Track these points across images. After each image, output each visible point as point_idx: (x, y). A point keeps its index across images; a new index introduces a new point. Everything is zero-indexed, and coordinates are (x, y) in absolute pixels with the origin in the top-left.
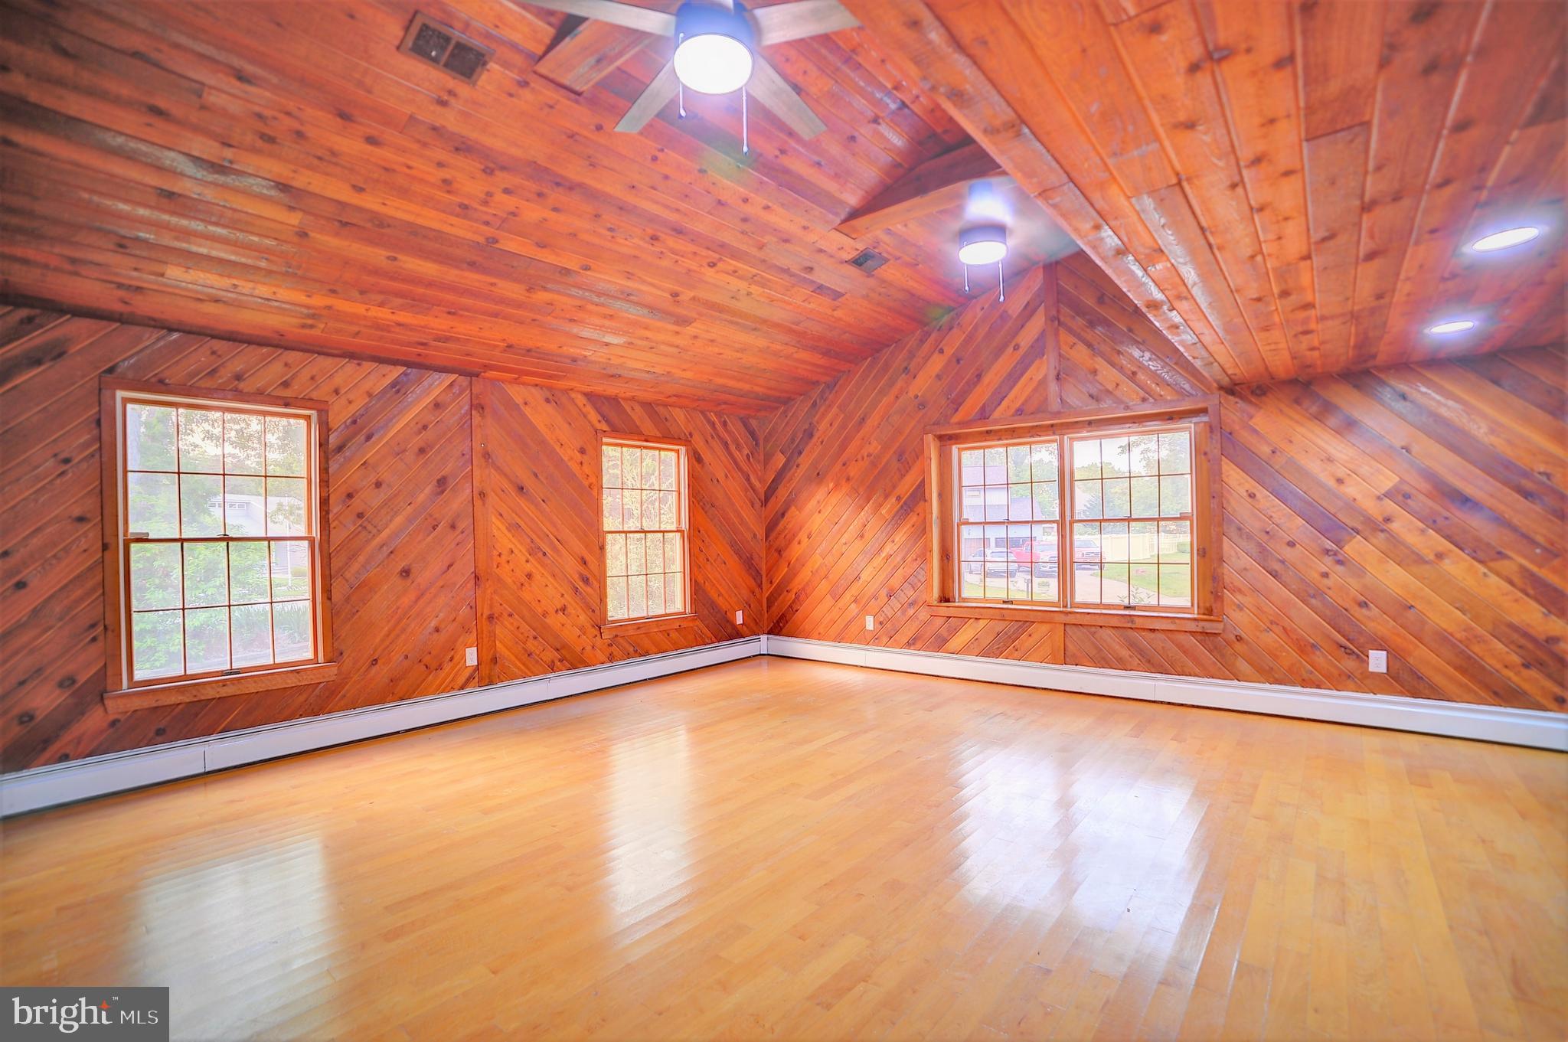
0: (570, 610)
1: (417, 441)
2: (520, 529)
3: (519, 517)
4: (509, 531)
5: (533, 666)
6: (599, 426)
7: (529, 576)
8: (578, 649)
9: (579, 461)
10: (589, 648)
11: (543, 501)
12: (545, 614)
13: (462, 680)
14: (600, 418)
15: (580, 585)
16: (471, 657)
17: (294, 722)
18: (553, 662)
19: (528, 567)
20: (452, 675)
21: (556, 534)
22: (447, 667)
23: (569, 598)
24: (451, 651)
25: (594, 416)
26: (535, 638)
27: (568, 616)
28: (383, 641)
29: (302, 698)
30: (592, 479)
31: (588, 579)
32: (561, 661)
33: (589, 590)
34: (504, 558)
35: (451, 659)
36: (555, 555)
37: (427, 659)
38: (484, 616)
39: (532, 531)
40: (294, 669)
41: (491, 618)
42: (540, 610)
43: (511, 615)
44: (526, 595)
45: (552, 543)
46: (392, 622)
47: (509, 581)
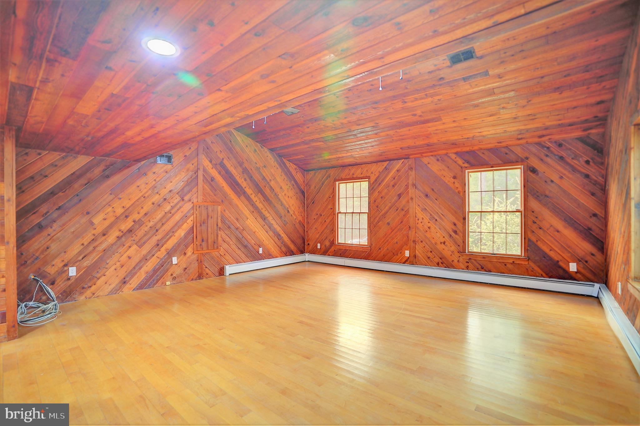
0: (446, 244)
1: (392, 183)
2: (426, 211)
3: (426, 206)
4: (422, 211)
5: (428, 262)
6: (463, 165)
7: (429, 228)
8: (450, 261)
9: (453, 182)
10: (456, 261)
11: (436, 199)
12: (436, 244)
13: (404, 260)
14: (464, 161)
15: (453, 234)
16: (407, 254)
17: (362, 260)
18: (438, 263)
19: (429, 225)
20: (401, 258)
21: (441, 212)
22: (399, 255)
23: (447, 238)
24: (400, 250)
25: (460, 162)
26: (431, 252)
27: (446, 246)
28: (382, 243)
29: (364, 254)
30: (460, 189)
31: (456, 231)
32: (442, 263)
33: (457, 236)
34: (420, 221)
35: (401, 253)
36: (441, 221)
37: (394, 251)
38: (412, 241)
39: (431, 211)
40: (362, 246)
41: (414, 241)
42: (433, 242)
43: (422, 242)
44: (428, 235)
45: (440, 216)
46: (385, 238)
47: (422, 229)
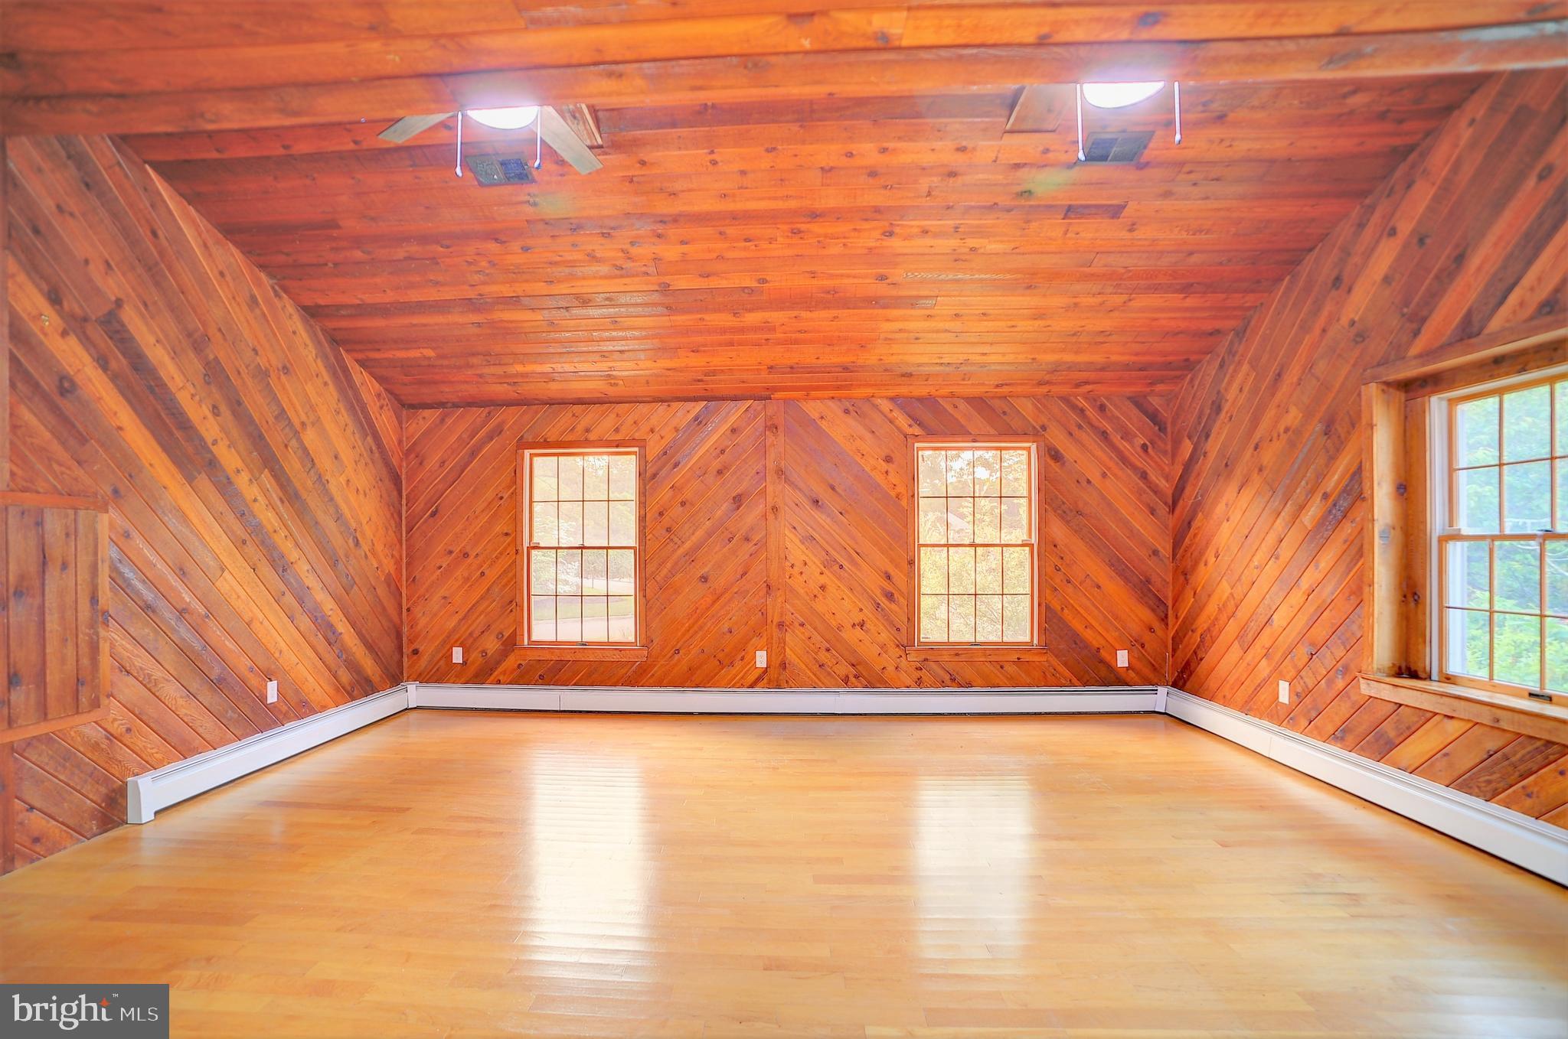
0: (867, 626)
1: (716, 465)
2: (814, 542)
3: (814, 530)
4: (803, 543)
5: (821, 678)
6: (910, 431)
7: (823, 588)
8: (878, 668)
9: (884, 470)
10: (891, 669)
11: (841, 513)
12: (840, 627)
13: (751, 678)
14: (911, 422)
15: (884, 602)
16: (761, 659)
17: (617, 688)
18: (847, 676)
19: (823, 580)
20: (742, 674)
21: (855, 547)
22: (738, 664)
23: (868, 613)
24: (741, 652)
25: (902, 421)
26: (828, 650)
27: (867, 632)
28: (684, 635)
29: (623, 671)
30: (901, 489)
31: (892, 595)
32: (856, 677)
33: (893, 606)
34: (796, 570)
35: (742, 659)
36: (853, 569)
37: (721, 656)
38: (775, 623)
39: (827, 542)
40: (618, 647)
41: (781, 625)
42: (834, 623)
43: (802, 625)
44: (819, 606)
45: (850, 556)
46: (692, 620)
47: (801, 591)
